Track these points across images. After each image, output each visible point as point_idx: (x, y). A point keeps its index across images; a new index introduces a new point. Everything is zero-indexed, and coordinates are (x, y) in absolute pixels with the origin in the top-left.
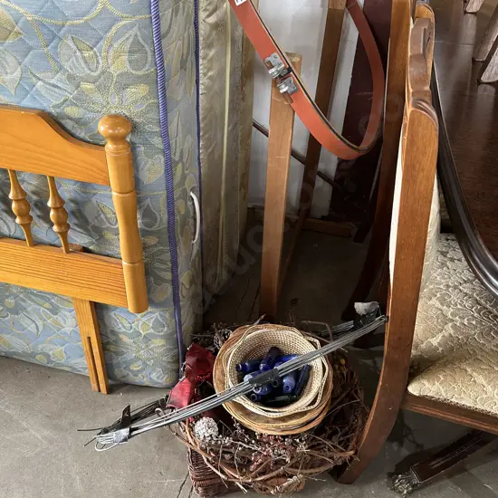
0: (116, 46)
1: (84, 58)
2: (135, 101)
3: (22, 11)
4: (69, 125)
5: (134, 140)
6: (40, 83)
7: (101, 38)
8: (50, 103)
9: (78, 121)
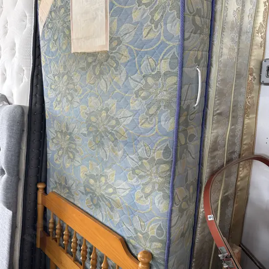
0: (152, 225)
1: (141, 224)
2: (156, 248)
3: (125, 201)
4: (130, 246)
5: (152, 263)
6: (124, 226)
7: (148, 220)
8: (126, 235)
9: (133, 246)
